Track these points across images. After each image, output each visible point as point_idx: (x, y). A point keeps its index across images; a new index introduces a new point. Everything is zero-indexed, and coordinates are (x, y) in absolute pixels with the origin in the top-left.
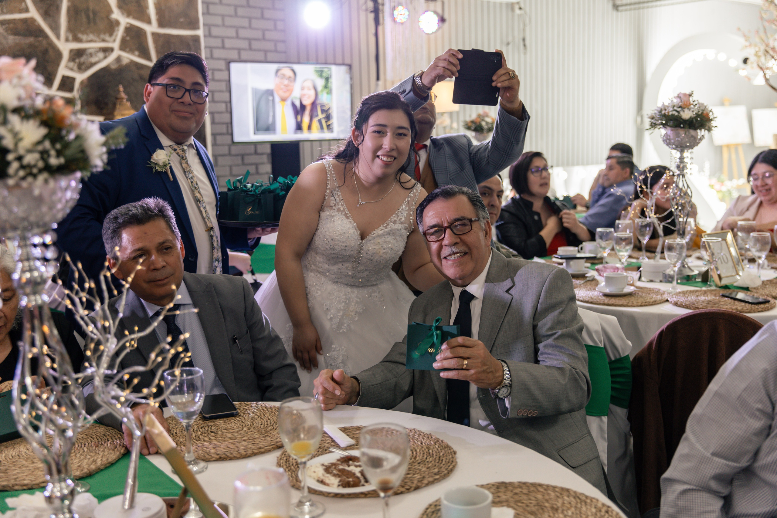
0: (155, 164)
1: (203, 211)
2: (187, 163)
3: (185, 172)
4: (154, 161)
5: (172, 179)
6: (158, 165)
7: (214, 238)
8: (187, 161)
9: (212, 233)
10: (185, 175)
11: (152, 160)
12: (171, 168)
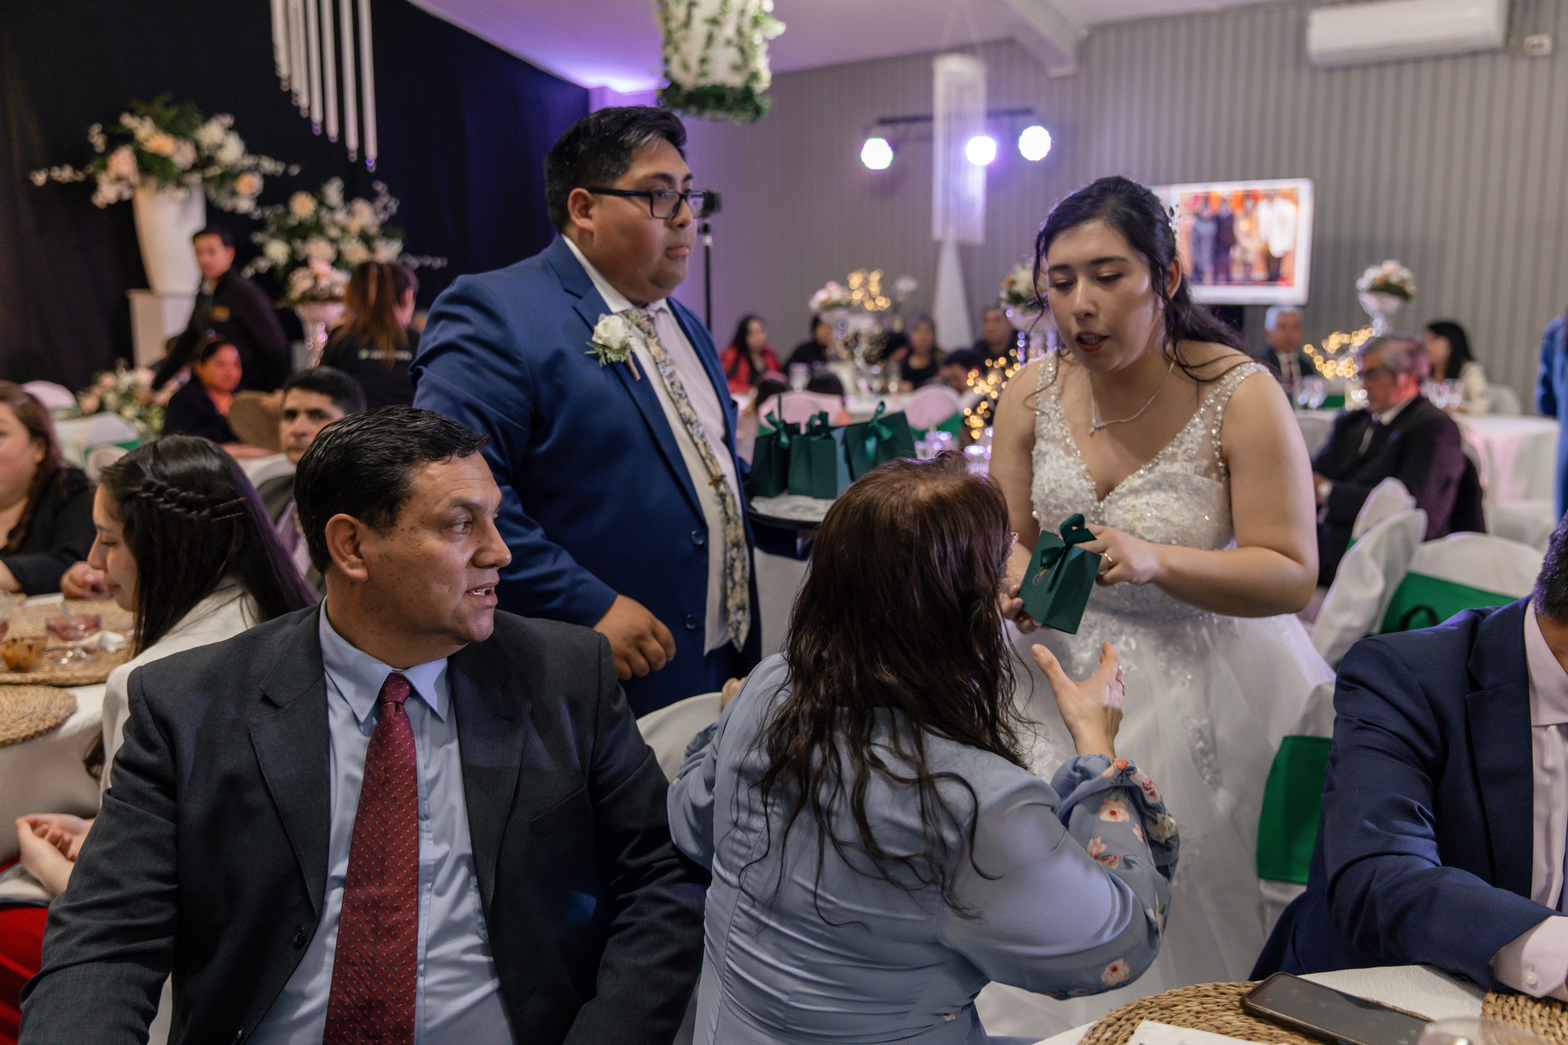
0: (604, 346)
1: (700, 444)
2: (658, 344)
3: (657, 364)
4: (600, 342)
5: (638, 377)
6: (610, 348)
7: (728, 499)
8: (659, 340)
9: (722, 488)
10: (658, 369)
11: (594, 339)
12: (633, 354)
